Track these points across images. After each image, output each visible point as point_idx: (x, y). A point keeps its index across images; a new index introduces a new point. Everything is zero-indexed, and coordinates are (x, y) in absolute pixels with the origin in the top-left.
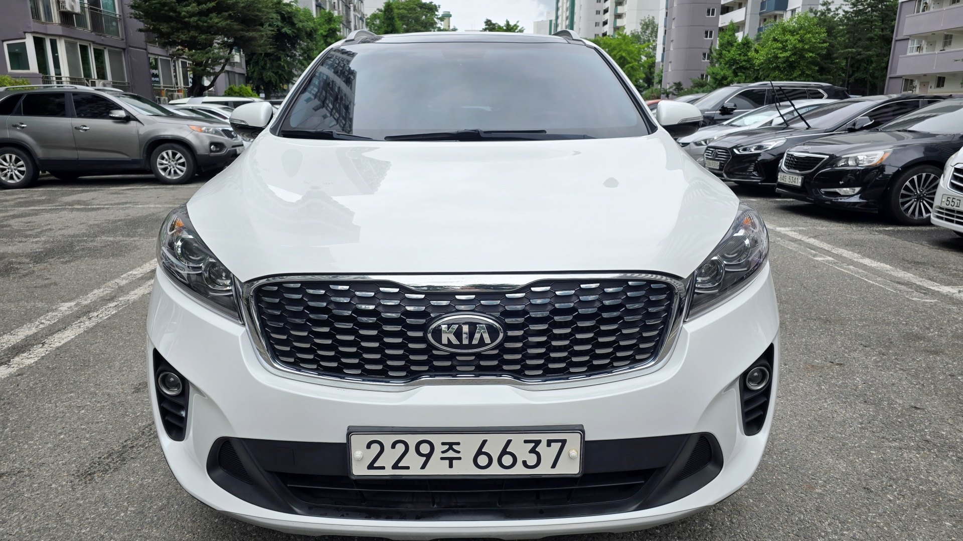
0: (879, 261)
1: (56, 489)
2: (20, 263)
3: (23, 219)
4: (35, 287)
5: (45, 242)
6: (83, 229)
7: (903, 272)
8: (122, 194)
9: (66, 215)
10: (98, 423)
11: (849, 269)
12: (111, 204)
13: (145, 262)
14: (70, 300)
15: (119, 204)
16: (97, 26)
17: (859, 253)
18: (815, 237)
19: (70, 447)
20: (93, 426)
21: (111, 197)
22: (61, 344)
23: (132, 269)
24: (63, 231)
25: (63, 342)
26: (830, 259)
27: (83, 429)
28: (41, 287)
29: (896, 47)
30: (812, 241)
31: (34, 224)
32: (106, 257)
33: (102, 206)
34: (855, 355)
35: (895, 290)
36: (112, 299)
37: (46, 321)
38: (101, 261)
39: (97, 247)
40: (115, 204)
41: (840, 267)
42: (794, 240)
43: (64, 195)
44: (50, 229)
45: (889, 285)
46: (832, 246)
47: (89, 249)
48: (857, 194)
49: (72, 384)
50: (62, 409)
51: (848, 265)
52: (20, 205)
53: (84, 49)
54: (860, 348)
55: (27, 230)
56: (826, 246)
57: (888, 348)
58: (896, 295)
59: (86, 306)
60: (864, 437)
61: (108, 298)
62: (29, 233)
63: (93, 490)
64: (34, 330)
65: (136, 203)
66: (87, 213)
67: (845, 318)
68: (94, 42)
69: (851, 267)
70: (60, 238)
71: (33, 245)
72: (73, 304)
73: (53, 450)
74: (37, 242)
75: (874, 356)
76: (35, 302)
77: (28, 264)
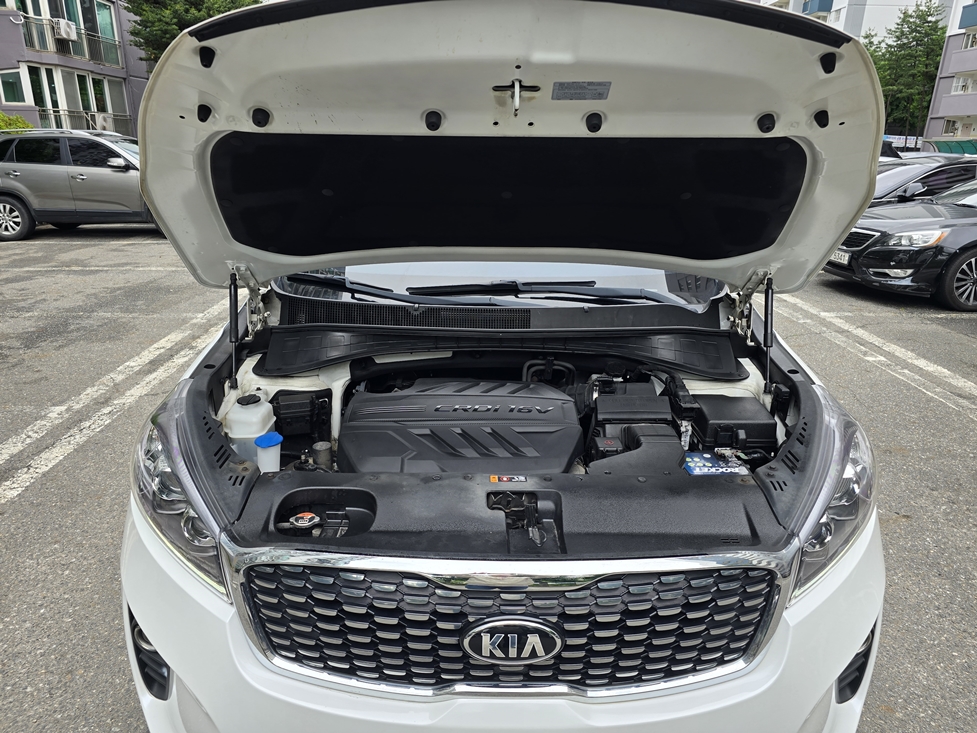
0: (935, 363)
1: (32, 695)
2: (10, 348)
3: (17, 285)
4: (25, 383)
5: (39, 318)
6: (78, 301)
7: (964, 380)
8: (123, 251)
9: (63, 279)
10: (83, 590)
11: (904, 375)
12: (111, 266)
13: (143, 349)
14: (61, 403)
15: (119, 265)
16: (95, 54)
17: (912, 351)
18: (863, 327)
19: (50, 628)
20: (77, 595)
21: (111, 254)
22: (47, 469)
23: (129, 359)
24: (58, 302)
25: (50, 466)
26: (882, 358)
27: (67, 600)
28: (31, 383)
29: (940, 86)
30: (860, 332)
31: (27, 291)
32: (102, 340)
33: (101, 268)
34: (922, 501)
35: (957, 406)
36: (106, 401)
37: (34, 433)
38: (97, 347)
39: (92, 326)
40: (115, 265)
41: (894, 371)
42: (842, 331)
43: (62, 250)
44: (44, 300)
45: (949, 399)
46: (882, 341)
47: (85, 328)
48: (908, 276)
49: (57, 529)
50: (44, 568)
51: (903, 368)
52: (14, 264)
53: (82, 79)
54: (927, 492)
55: (20, 301)
56: (876, 341)
57: (957, 492)
58: (958, 414)
59: (78, 412)
60: (942, 630)
61: (103, 400)
62: (22, 304)
63: (73, 697)
64: (20, 447)
65: (137, 265)
66: (84, 278)
67: (906, 447)
68: (92, 72)
69: (906, 371)
70: (54, 312)
71: (26, 323)
72: (63, 408)
73: (31, 632)
74: (30, 318)
75: (943, 505)
76: (22, 405)
77: (18, 349)
